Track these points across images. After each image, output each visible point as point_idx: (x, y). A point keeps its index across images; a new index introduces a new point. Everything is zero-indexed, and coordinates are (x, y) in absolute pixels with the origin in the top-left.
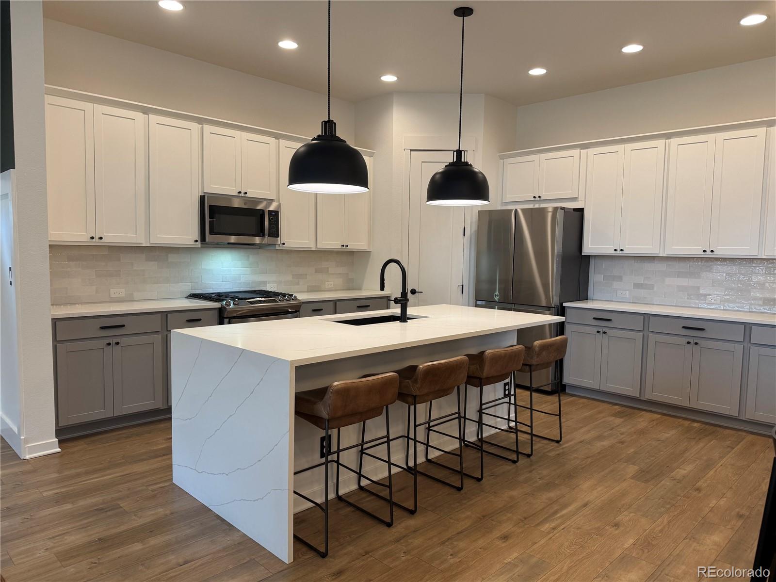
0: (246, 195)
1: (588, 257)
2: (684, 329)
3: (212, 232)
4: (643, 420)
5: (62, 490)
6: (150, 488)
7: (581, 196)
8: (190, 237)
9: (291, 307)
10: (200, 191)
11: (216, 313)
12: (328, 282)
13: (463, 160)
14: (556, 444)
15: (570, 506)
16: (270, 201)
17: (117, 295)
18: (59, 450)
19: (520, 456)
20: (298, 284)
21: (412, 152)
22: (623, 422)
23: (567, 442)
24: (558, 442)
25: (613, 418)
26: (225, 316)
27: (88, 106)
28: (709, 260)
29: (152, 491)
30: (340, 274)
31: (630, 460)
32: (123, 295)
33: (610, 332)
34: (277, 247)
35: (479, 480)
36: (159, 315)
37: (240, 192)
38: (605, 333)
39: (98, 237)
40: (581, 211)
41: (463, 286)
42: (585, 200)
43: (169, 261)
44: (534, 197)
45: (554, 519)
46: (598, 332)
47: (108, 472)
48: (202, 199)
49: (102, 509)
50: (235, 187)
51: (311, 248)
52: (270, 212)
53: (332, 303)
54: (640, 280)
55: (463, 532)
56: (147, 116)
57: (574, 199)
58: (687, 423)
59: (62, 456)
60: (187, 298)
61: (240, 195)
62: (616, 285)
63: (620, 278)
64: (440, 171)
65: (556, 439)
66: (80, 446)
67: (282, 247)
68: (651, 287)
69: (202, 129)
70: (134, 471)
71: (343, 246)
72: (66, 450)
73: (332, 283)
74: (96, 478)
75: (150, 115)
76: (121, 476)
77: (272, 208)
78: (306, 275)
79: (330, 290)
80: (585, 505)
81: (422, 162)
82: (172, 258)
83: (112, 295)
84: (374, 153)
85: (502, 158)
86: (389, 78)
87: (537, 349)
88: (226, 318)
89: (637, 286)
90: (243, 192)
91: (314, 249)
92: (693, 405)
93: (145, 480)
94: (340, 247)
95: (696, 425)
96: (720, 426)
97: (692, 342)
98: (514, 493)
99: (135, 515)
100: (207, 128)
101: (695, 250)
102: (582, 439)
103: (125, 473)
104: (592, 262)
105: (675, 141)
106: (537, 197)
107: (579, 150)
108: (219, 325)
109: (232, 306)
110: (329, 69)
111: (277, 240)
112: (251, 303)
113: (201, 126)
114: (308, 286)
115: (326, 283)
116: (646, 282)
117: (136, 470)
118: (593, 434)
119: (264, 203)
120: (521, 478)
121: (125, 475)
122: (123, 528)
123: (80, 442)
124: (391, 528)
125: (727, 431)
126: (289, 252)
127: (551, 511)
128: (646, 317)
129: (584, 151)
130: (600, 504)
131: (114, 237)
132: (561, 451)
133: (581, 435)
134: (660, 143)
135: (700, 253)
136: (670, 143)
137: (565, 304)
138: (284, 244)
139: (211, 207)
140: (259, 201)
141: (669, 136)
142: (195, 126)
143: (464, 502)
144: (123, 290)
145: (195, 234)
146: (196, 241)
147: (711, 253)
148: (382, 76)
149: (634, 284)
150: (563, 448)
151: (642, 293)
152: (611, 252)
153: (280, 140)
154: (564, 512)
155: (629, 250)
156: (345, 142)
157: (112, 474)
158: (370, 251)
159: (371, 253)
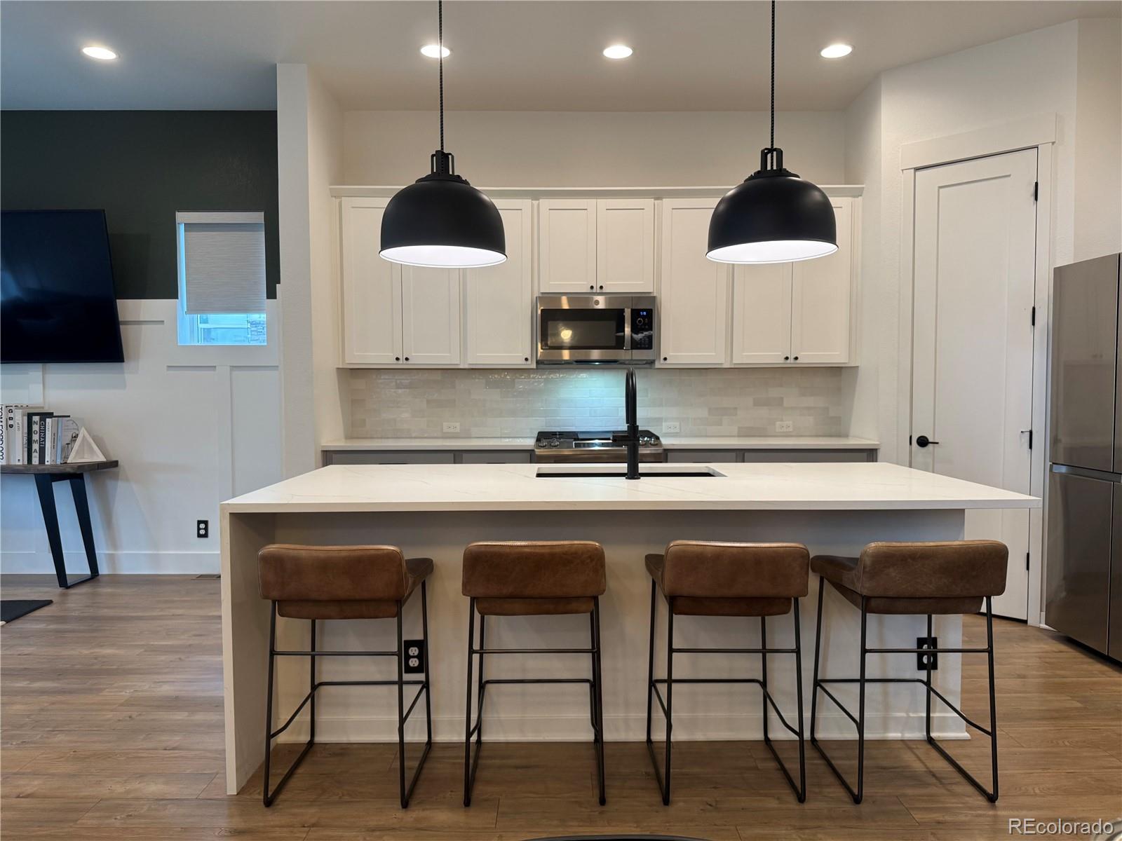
0: (603, 290)
3: (545, 346)
10: (536, 289)
11: (527, 456)
12: (782, 420)
17: (451, 431)
20: (720, 424)
21: (918, 173)
30: (809, 408)
32: (458, 430)
37: (592, 287)
39: (404, 357)
41: (1031, 432)
48: (537, 300)
50: (586, 280)
51: (721, 364)
61: (593, 291)
67: (663, 365)
69: (538, 206)
71: (788, 359)
73: (790, 423)
78: (736, 409)
79: (787, 435)
81: (940, 188)
83: (445, 430)
84: (863, 188)
90: (597, 287)
91: (727, 365)
94: (782, 361)
100: (545, 204)
109: (547, 448)
111: (652, 354)
112: (579, 445)
113: (537, 201)
114: (739, 428)
115: (778, 423)
126: (679, 371)
138: (666, 359)
139: (543, 312)
142: (528, 203)
144: (458, 425)
145: (526, 350)
146: (526, 359)
153: (665, 200)
158: (858, 367)
159: (860, 368)
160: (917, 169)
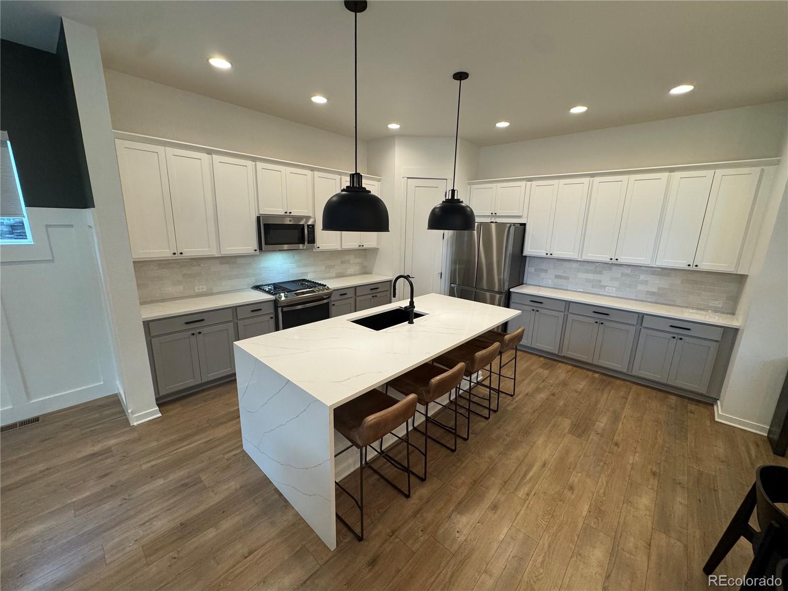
0: (291, 214)
1: (526, 256)
2: (594, 313)
3: (266, 244)
4: (562, 372)
5: (159, 461)
6: (226, 456)
7: (525, 215)
8: (251, 248)
9: (325, 295)
10: (257, 212)
11: (272, 304)
12: (350, 269)
13: (456, 198)
14: (511, 398)
15: (534, 466)
16: (308, 218)
17: (201, 291)
18: (160, 415)
19: (491, 412)
20: (329, 273)
21: (409, 179)
22: (549, 373)
23: (519, 394)
24: (512, 396)
25: (542, 370)
26: (279, 306)
27: (160, 149)
28: (613, 265)
29: (227, 460)
30: (358, 263)
31: (563, 413)
32: (205, 290)
33: (541, 310)
34: (314, 250)
35: (466, 440)
36: (231, 309)
37: (286, 213)
38: (537, 311)
39: (179, 252)
40: (524, 225)
41: (441, 273)
42: (527, 218)
43: (238, 263)
44: (492, 213)
45: (525, 483)
46: (533, 310)
47: (196, 438)
48: (258, 218)
49: (187, 485)
50: (283, 208)
51: (337, 249)
52: (308, 226)
53: (353, 288)
54: (560, 273)
55: (463, 502)
56: (211, 156)
57: (520, 217)
58: (590, 373)
59: (162, 421)
60: (252, 288)
61: (287, 214)
62: (543, 275)
63: (546, 271)
64: (438, 206)
65: (510, 394)
66: (175, 410)
67: (317, 250)
68: (567, 278)
69: (256, 165)
70: (215, 436)
71: (360, 246)
72: (166, 414)
73: (352, 270)
74: (186, 446)
75: (213, 155)
76: (204, 443)
77: (310, 223)
78: (335, 266)
79: (351, 275)
80: (544, 465)
81: (416, 187)
82: (240, 261)
83: (197, 291)
84: (381, 179)
85: (470, 184)
86: (394, 126)
87: (507, 342)
88: (280, 307)
89: (557, 277)
90: (288, 212)
91: (340, 249)
92: (595, 363)
93: (222, 447)
94: (357, 247)
95: (596, 375)
96: (612, 376)
97: (599, 322)
98: (492, 452)
99: (213, 491)
100: (260, 165)
101: (605, 258)
102: (526, 392)
103: (207, 439)
104: (528, 259)
105: (597, 179)
106: (494, 213)
107: (525, 182)
108: (276, 331)
109: (283, 298)
110: (356, 127)
111: (314, 245)
112: (297, 294)
113: (254, 163)
114: (336, 273)
115: (349, 270)
116: (564, 275)
117: (217, 435)
118: (533, 386)
119: (304, 220)
120: (494, 436)
121: (208, 441)
122: (202, 508)
123: (177, 405)
124: (409, 499)
125: (618, 382)
126: (323, 252)
127: (522, 473)
128: (568, 303)
129: (529, 183)
130: (554, 464)
131: (191, 251)
132: (515, 405)
133: (525, 388)
134: (586, 180)
135: (608, 260)
136: (593, 181)
137: (511, 290)
138: (319, 247)
139: (265, 225)
140: (300, 218)
141: (593, 175)
142: (250, 163)
143: (459, 464)
144: (205, 287)
145: (255, 245)
146: (256, 250)
147: (615, 261)
148: (389, 124)
149: (556, 275)
150: (516, 402)
151: (561, 282)
152: (544, 255)
153: (315, 172)
154: (531, 474)
155: (557, 254)
156: (370, 192)
157: (199, 440)
158: (378, 248)
159: (379, 249)
160: (408, 178)
